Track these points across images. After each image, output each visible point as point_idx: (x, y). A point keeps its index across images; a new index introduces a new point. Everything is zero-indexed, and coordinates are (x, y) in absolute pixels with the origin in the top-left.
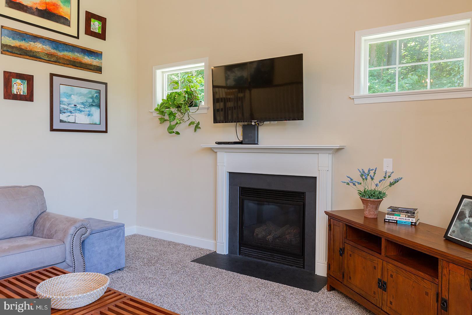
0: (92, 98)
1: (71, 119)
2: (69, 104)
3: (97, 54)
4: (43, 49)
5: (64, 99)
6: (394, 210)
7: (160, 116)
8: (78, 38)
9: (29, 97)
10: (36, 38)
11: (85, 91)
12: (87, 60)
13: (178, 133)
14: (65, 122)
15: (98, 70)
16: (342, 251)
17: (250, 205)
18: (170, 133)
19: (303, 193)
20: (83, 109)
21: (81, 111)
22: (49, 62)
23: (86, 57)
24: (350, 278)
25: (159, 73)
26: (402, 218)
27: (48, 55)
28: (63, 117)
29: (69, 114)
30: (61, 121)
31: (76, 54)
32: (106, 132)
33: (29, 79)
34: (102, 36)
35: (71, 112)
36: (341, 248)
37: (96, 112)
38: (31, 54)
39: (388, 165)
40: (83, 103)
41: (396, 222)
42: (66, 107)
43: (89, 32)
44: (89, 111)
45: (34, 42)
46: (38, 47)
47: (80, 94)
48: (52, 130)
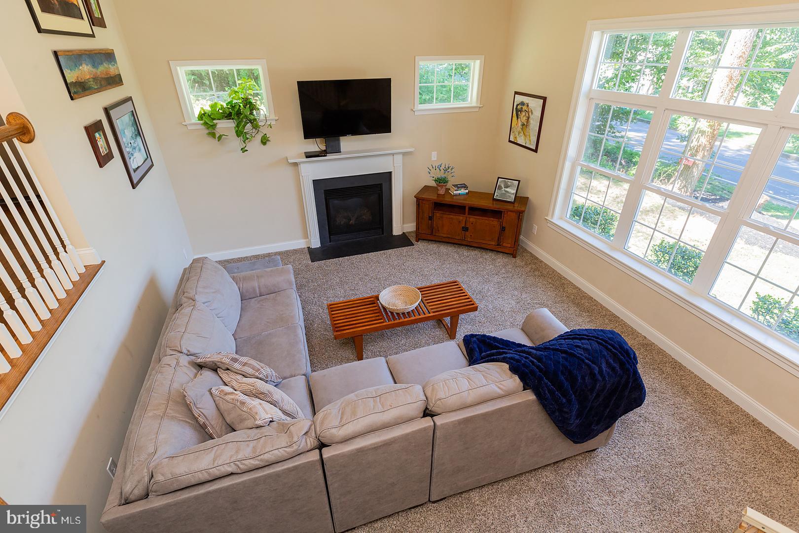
1: (137, 163)
2: (128, 144)
6: (458, 187)
7: (210, 130)
13: (246, 151)
16: (430, 218)
17: (336, 202)
19: (381, 185)
20: (135, 145)
24: (438, 231)
26: (463, 191)
29: (132, 157)
30: (134, 171)
32: (153, 165)
36: (431, 216)
37: (140, 142)
39: (434, 156)
40: (132, 137)
41: (459, 195)
42: (128, 149)
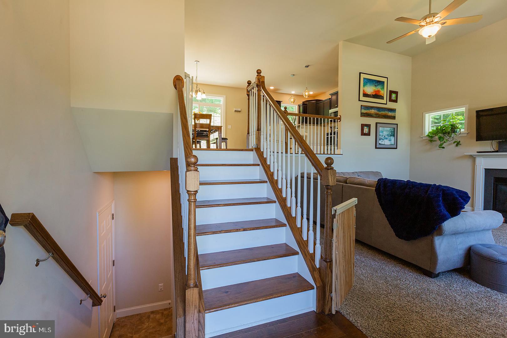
0: (391, 132)
1: (383, 143)
2: (382, 136)
3: (393, 110)
4: (374, 112)
5: (381, 134)
7: (430, 139)
8: (386, 104)
9: (369, 134)
10: (372, 108)
11: (388, 129)
12: (390, 114)
13: (444, 148)
14: (381, 144)
15: (394, 118)
18: (440, 148)
20: (388, 138)
21: (387, 139)
22: (376, 117)
23: (390, 113)
25: (427, 115)
27: (376, 114)
28: (380, 142)
29: (382, 140)
30: (380, 144)
31: (386, 112)
32: (396, 148)
33: (369, 126)
34: (396, 101)
35: (383, 139)
37: (392, 138)
38: (370, 115)
40: (387, 135)
42: (381, 137)
43: (391, 100)
44: (390, 139)
45: (371, 110)
46: (373, 111)
47: (387, 131)
48: (376, 148)
